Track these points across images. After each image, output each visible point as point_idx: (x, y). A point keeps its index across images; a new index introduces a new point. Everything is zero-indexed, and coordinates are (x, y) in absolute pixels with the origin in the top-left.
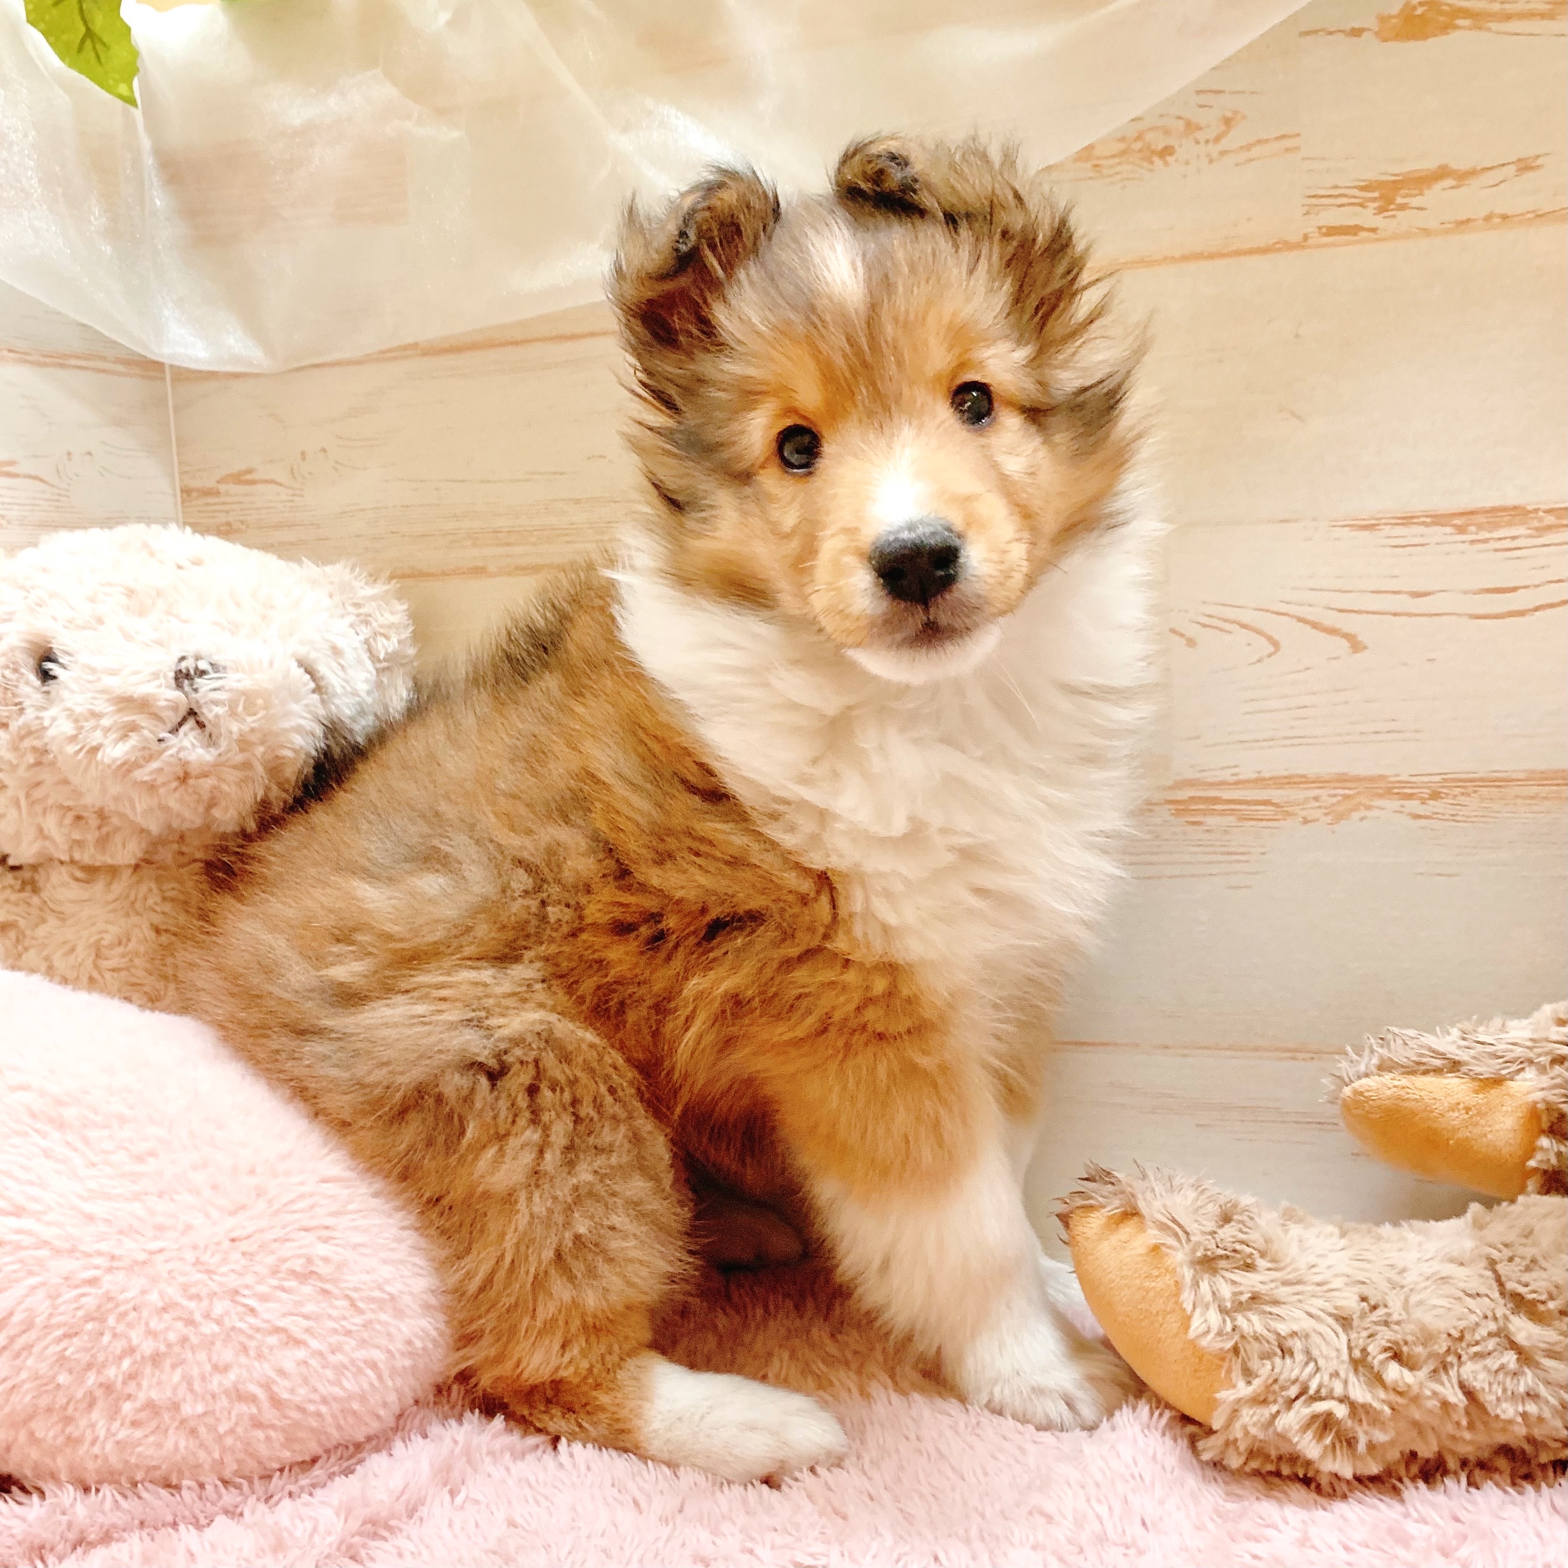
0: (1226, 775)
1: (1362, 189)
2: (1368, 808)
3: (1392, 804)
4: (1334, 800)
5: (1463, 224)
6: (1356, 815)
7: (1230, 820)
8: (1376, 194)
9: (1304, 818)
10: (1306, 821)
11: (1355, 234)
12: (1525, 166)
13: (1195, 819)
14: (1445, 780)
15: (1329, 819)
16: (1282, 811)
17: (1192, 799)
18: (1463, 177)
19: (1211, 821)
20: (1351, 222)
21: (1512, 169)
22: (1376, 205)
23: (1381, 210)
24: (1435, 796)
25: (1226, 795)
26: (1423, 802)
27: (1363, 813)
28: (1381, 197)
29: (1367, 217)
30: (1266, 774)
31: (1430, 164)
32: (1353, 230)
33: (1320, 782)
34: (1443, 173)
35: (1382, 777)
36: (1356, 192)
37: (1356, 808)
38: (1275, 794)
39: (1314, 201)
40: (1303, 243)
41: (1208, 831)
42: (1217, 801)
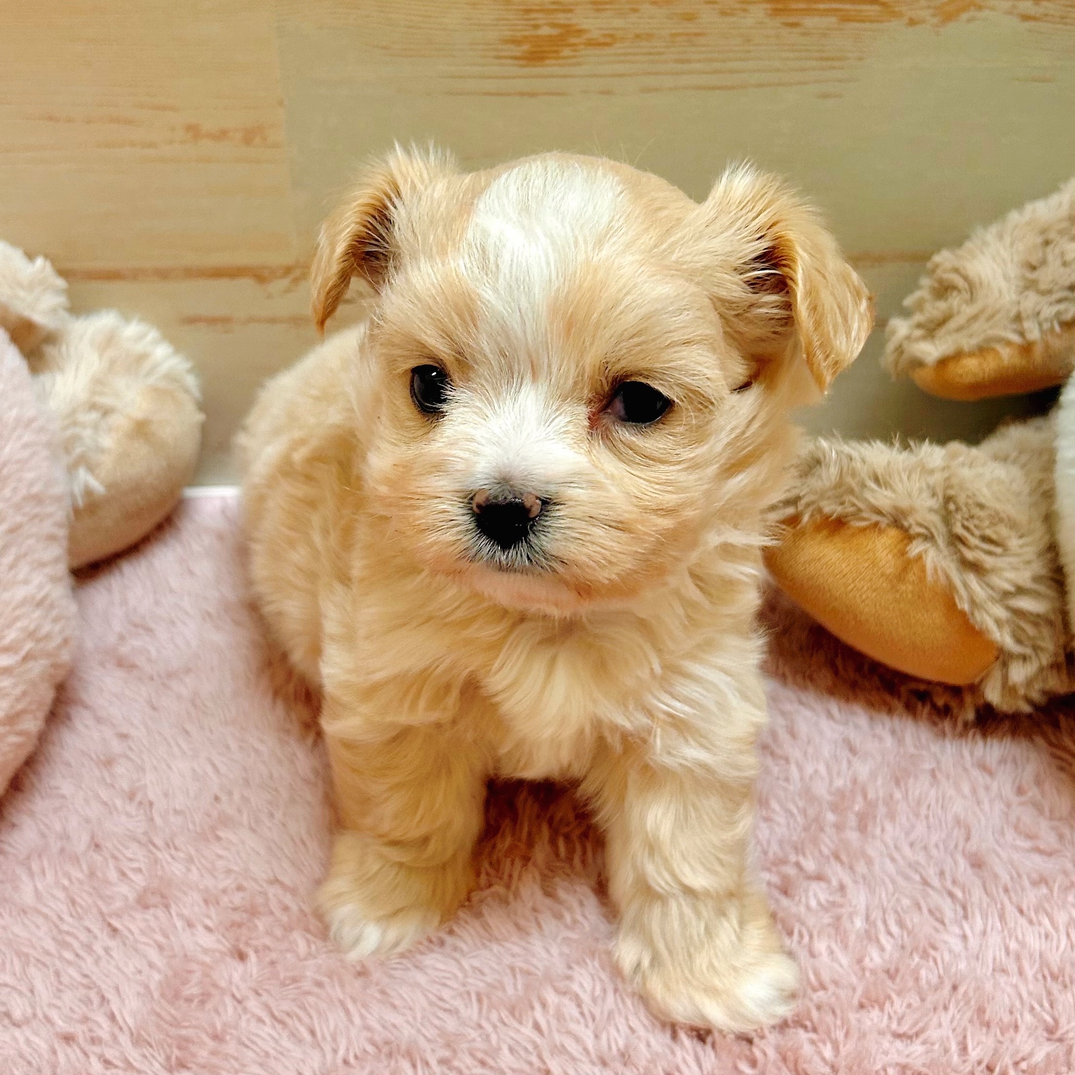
6: (965, 16)
7: (833, 20)
10: (912, 22)
15: (935, 20)
19: (810, 22)
27: (972, 13)
37: (965, 9)
41: (804, 34)
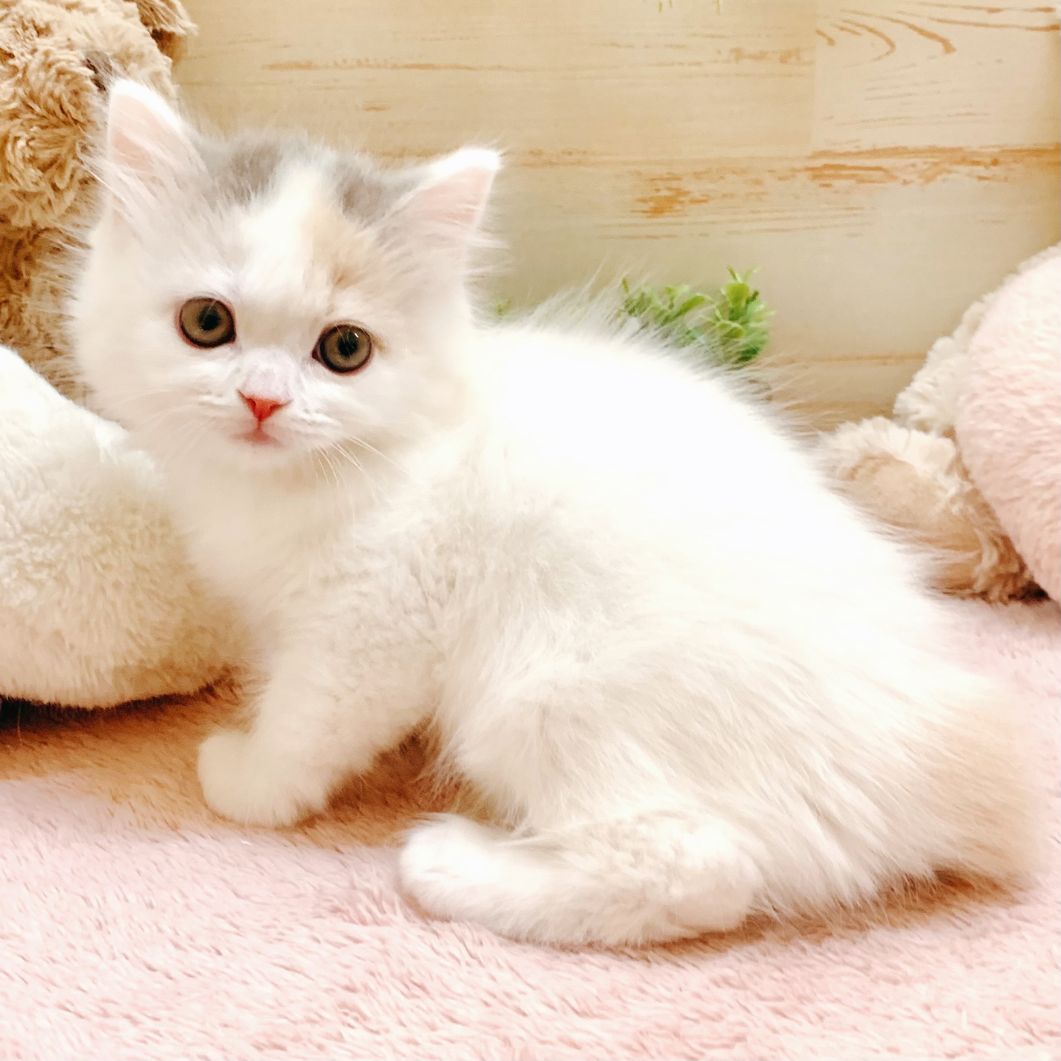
0: (851, 148)
2: (949, 172)
3: (965, 169)
4: (926, 167)
9: (905, 181)
13: (827, 182)
14: (1003, 151)
16: (889, 174)
17: (826, 167)
24: (995, 163)
25: (849, 162)
26: (986, 166)
30: (880, 146)
33: (916, 152)
35: (960, 149)
38: (884, 162)
42: (843, 167)
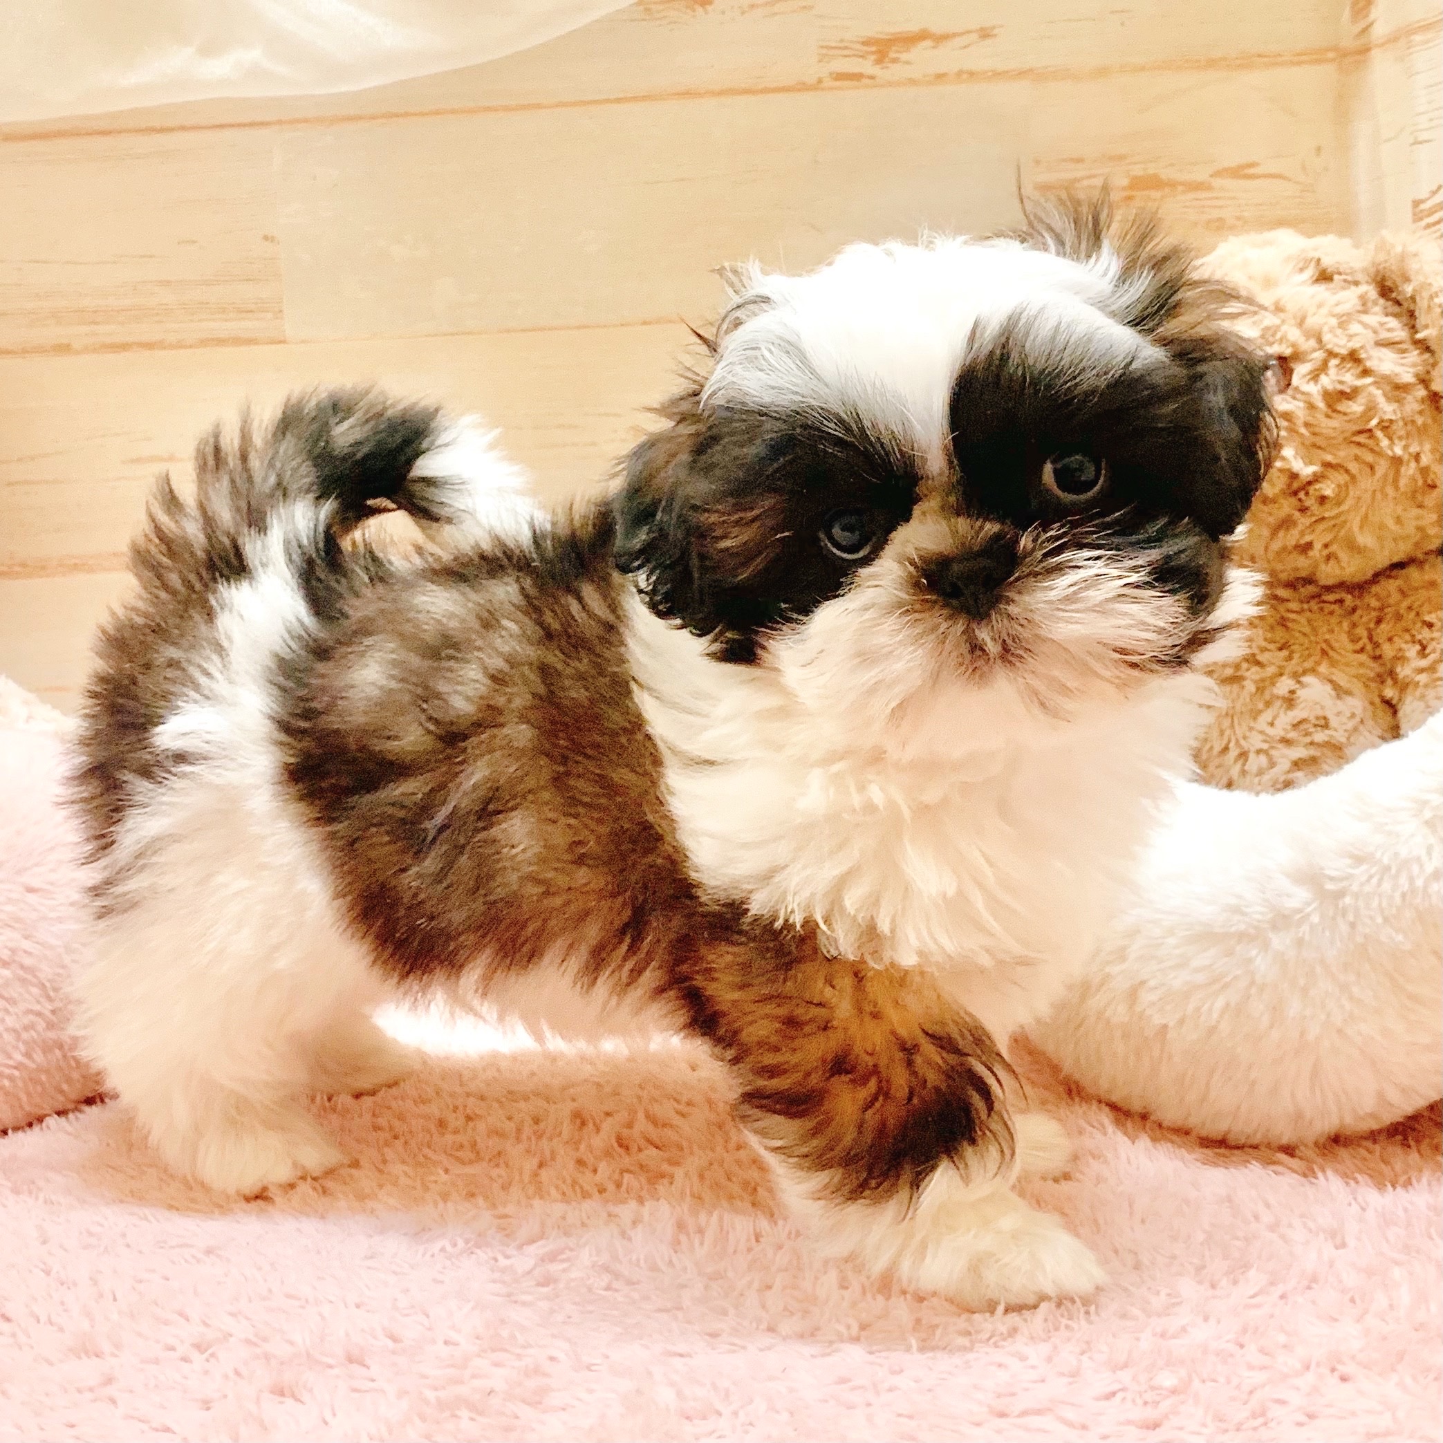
1: (864, 43)
5: (940, 77)
8: (874, 49)
11: (858, 80)
12: (985, 34)
18: (941, 39)
20: (856, 70)
21: (974, 36)
22: (873, 57)
23: (879, 61)
28: (879, 52)
29: (867, 66)
31: (913, 27)
32: (857, 77)
34: (923, 36)
36: (859, 47)
39: (824, 51)
40: (817, 86)
